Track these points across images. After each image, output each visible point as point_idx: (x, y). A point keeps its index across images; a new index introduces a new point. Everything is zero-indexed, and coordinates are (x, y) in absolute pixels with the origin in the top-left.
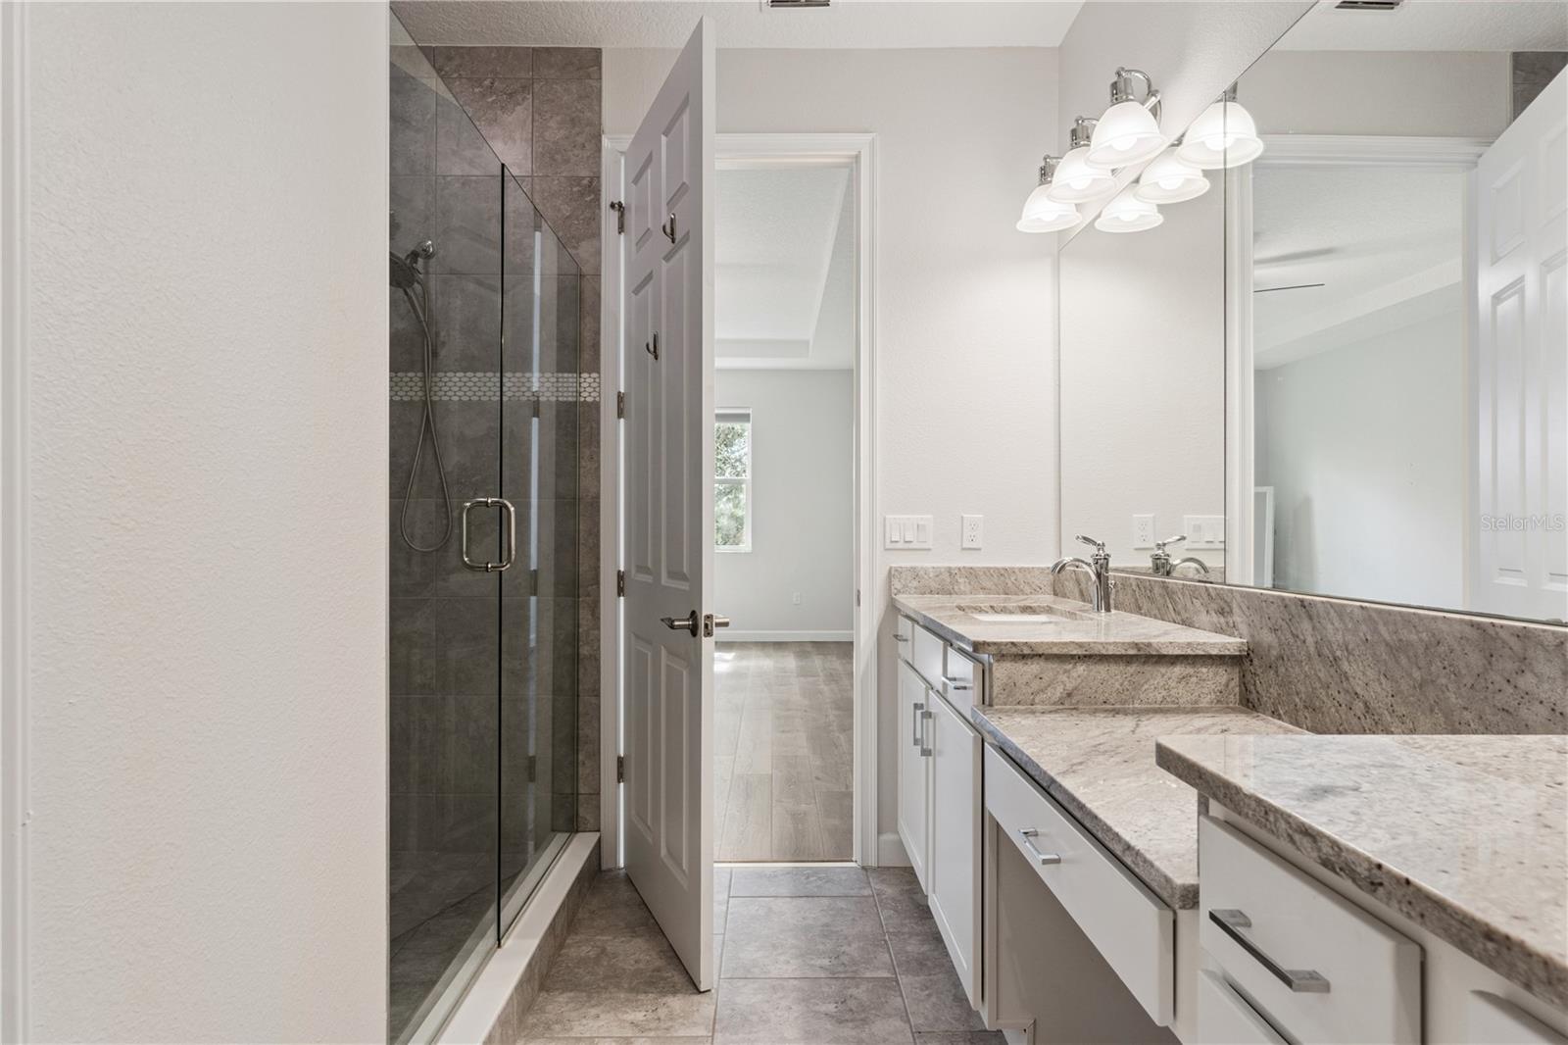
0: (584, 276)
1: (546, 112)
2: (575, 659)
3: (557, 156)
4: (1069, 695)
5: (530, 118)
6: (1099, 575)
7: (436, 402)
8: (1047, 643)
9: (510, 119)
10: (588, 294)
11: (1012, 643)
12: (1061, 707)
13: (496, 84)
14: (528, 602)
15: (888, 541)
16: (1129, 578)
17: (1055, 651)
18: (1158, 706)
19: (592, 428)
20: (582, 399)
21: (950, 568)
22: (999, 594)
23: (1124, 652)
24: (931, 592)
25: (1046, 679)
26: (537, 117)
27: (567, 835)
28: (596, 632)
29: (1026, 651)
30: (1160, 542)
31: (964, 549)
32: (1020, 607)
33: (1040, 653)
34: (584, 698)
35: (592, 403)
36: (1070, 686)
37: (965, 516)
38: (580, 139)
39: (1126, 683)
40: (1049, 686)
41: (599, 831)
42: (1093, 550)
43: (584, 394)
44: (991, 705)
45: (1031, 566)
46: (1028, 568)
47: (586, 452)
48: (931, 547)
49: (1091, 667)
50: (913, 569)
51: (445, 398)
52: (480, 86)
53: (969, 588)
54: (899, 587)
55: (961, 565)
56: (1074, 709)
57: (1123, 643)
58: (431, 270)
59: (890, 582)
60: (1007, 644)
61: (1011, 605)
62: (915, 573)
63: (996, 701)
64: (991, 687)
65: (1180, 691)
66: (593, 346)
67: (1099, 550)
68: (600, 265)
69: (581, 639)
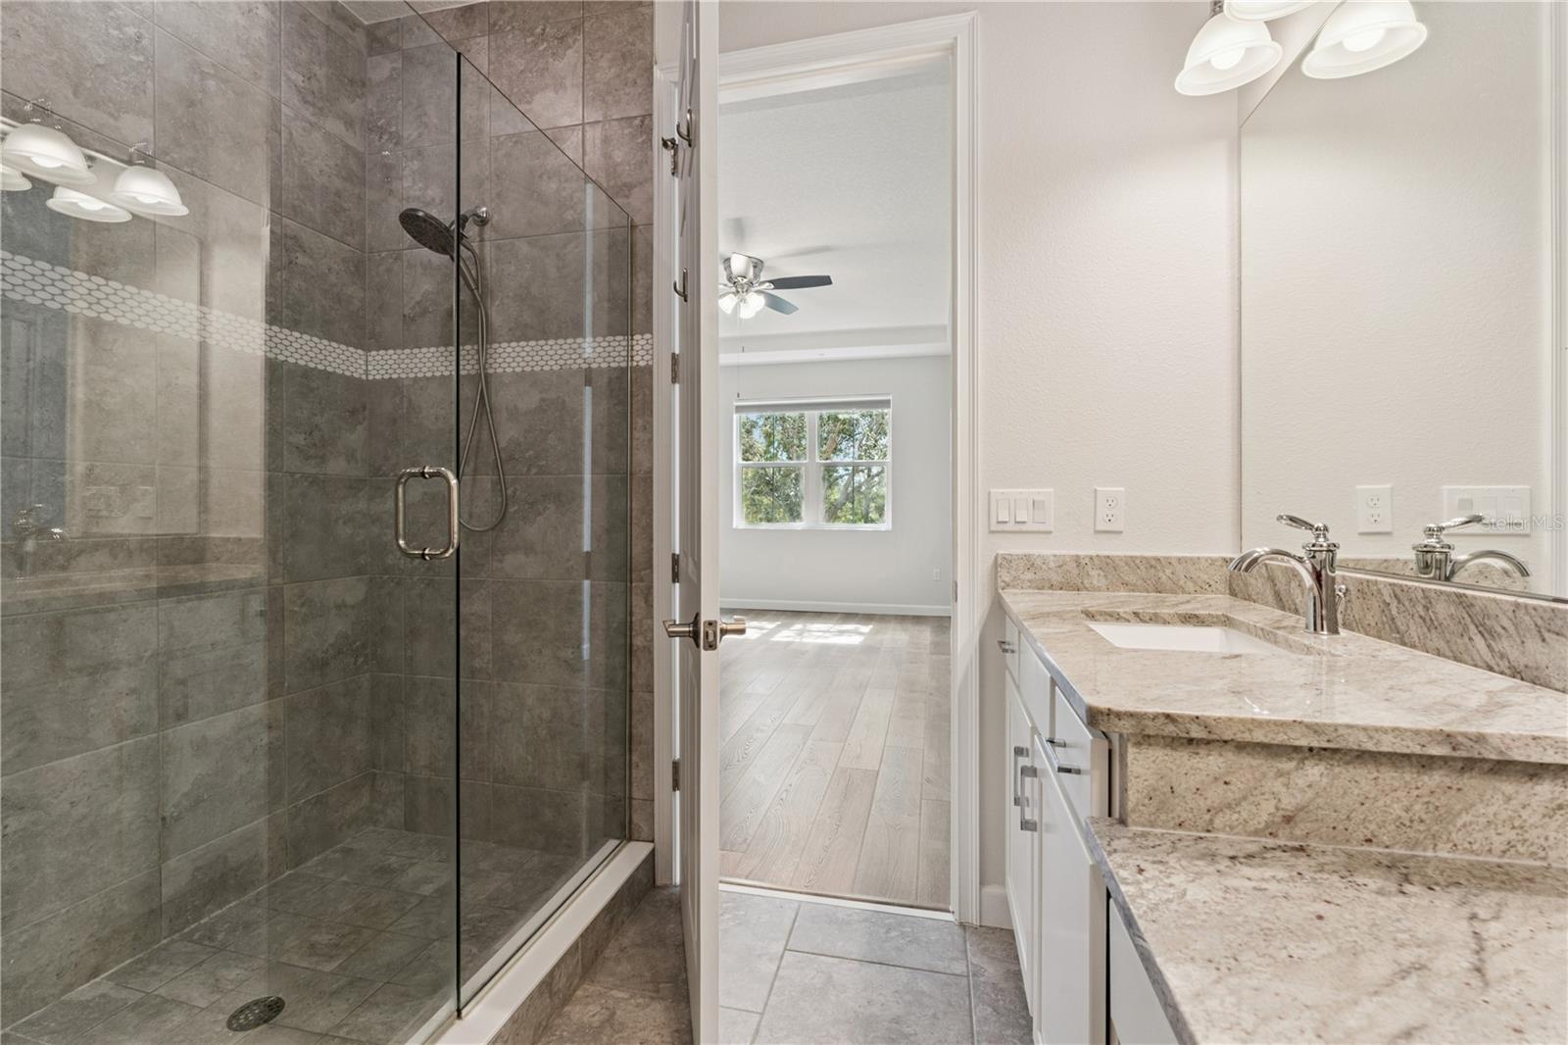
0: (636, 226)
1: (597, 51)
2: (629, 651)
3: (607, 98)
4: (1288, 820)
5: (581, 60)
6: (1318, 576)
7: (491, 375)
8: (1242, 721)
9: (561, 65)
10: (640, 247)
11: (1168, 716)
12: (1270, 842)
13: (548, 30)
14: (581, 584)
15: (993, 521)
16: (1376, 583)
17: (1259, 736)
18: (1496, 860)
19: (644, 395)
20: (635, 364)
21: (1077, 556)
22: (1148, 591)
23: (1418, 750)
24: (1051, 587)
25: (1238, 786)
26: (588, 58)
27: (617, 842)
28: (649, 621)
29: (1197, 733)
30: (1432, 525)
31: (1097, 532)
32: (1179, 615)
33: (1226, 738)
34: (638, 694)
35: (645, 367)
36: (1288, 803)
37: (1098, 489)
38: (631, 76)
39: (1417, 807)
40: (1245, 798)
41: (653, 841)
42: (1308, 537)
43: (636, 358)
44: (1123, 822)
45: (1196, 555)
46: (1191, 559)
47: (639, 422)
48: (1052, 529)
49: (1337, 770)
50: (1027, 557)
51: (500, 370)
52: (532, 35)
53: (1103, 583)
54: (1007, 579)
55: (1093, 553)
56: (1301, 849)
57: (1417, 732)
58: (486, 237)
59: (996, 573)
60: (1155, 717)
61: (1164, 611)
62: (1030, 563)
63: (1132, 818)
64: (1124, 790)
65: (1552, 835)
66: (646, 303)
67: (1318, 537)
68: (652, 214)
69: (634, 628)
